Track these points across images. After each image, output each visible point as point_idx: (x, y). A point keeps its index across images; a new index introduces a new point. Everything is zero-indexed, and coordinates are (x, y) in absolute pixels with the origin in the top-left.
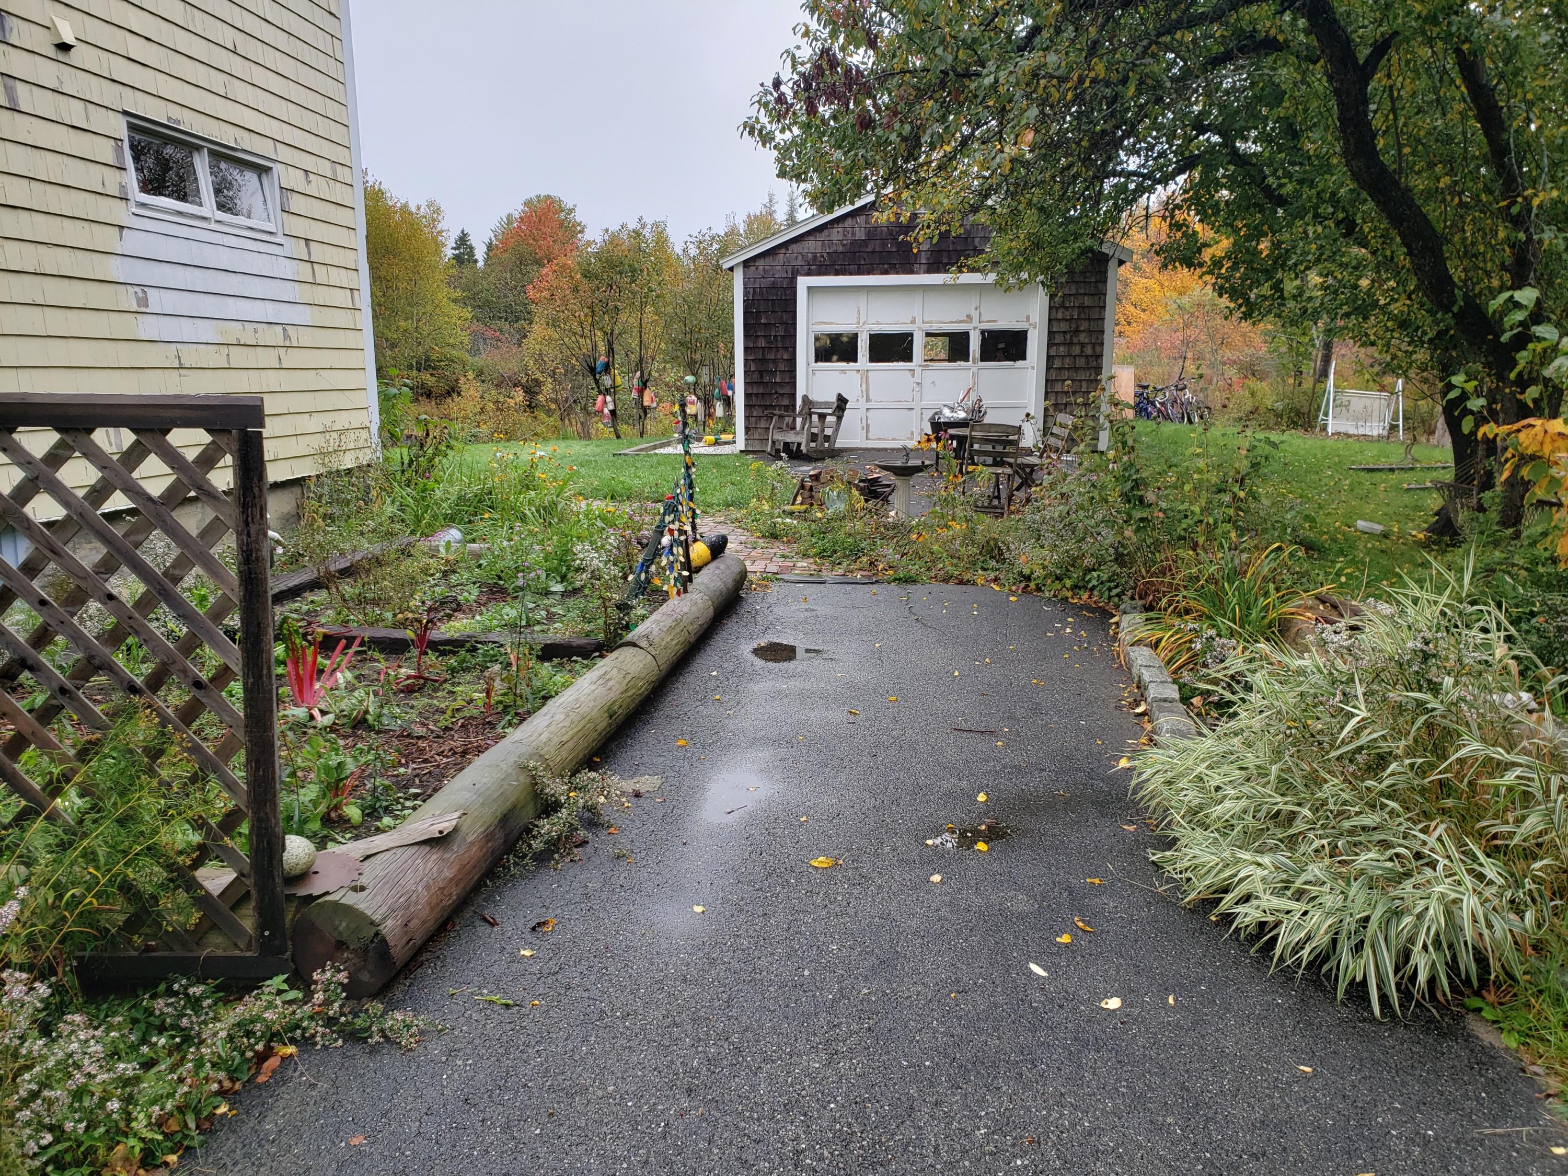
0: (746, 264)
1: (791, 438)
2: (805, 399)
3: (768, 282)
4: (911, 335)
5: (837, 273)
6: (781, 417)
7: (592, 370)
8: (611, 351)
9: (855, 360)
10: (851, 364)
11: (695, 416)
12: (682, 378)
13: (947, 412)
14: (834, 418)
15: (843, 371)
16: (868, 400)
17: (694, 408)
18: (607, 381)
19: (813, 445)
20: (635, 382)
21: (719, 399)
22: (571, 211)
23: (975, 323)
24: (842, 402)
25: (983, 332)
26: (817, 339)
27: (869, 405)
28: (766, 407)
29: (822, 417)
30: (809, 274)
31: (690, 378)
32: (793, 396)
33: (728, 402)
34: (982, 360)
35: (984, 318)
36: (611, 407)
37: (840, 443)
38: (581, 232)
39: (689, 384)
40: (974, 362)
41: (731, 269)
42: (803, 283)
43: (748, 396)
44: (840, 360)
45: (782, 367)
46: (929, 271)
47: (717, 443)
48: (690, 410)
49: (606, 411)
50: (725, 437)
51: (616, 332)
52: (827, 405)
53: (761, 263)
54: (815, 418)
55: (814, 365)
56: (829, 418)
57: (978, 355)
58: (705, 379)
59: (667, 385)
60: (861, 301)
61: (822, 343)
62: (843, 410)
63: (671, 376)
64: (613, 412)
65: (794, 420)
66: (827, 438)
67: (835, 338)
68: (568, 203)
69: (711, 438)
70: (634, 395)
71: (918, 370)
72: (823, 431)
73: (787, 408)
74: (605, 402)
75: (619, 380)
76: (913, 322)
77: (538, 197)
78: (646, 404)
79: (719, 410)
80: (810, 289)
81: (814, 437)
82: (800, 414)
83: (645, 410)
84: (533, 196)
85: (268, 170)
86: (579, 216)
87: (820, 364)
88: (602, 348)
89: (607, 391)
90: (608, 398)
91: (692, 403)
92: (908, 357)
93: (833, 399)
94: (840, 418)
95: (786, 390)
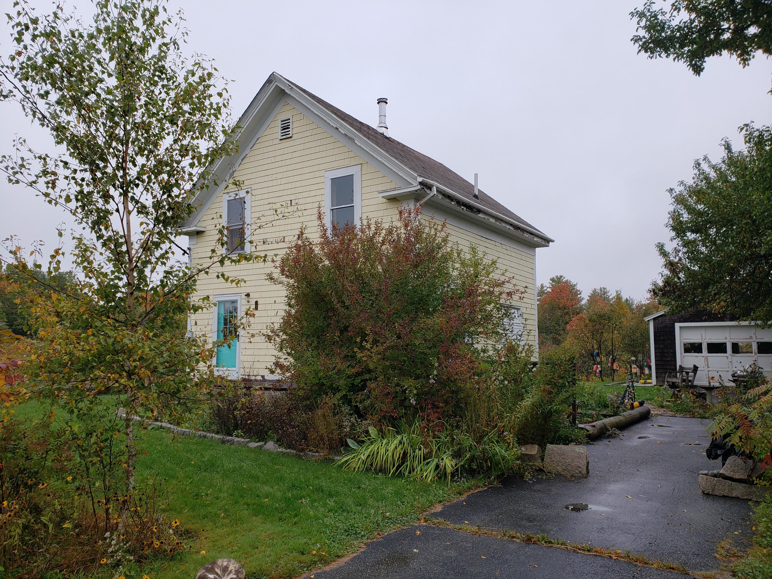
0: (654, 319)
1: (674, 380)
2: (681, 366)
3: (664, 324)
4: (726, 344)
5: (691, 322)
6: (670, 373)
7: (592, 355)
8: (600, 347)
9: (702, 352)
10: (700, 354)
11: (636, 374)
12: (630, 358)
13: (739, 372)
14: (693, 374)
15: (697, 357)
16: (708, 367)
17: (635, 370)
18: (598, 359)
19: (684, 383)
20: (610, 360)
21: (646, 367)
22: (575, 285)
23: (754, 339)
24: (696, 369)
25: (758, 343)
26: (685, 345)
27: (709, 369)
28: (664, 369)
29: (687, 373)
30: (680, 322)
31: (633, 358)
32: (675, 365)
33: (650, 368)
34: (759, 353)
35: (757, 337)
36: (600, 369)
37: (696, 383)
38: (580, 294)
39: (633, 361)
40: (755, 354)
41: (649, 321)
42: (677, 325)
43: (656, 365)
44: (695, 352)
45: (670, 355)
46: (731, 320)
47: (645, 383)
48: (634, 371)
49: (598, 371)
50: (648, 381)
51: (602, 341)
52: (690, 369)
53: (660, 319)
54: (684, 373)
55: (684, 354)
56: (690, 374)
57: (756, 351)
58: (640, 358)
59: (623, 361)
60: (703, 332)
61: (687, 346)
62: (697, 371)
63: (625, 357)
64: (600, 371)
65: (676, 374)
66: (690, 381)
67: (693, 345)
68: (573, 282)
69: (643, 381)
70: (609, 365)
71: (730, 357)
72: (688, 378)
73: (673, 370)
74: (597, 368)
75: (603, 359)
76: (726, 339)
77: (557, 277)
78: (614, 368)
79: (647, 371)
80: (680, 327)
81: (684, 381)
82: (678, 372)
83: (614, 371)
84: (554, 277)
85: (519, 309)
86: (578, 287)
87: (687, 354)
88: (596, 346)
89: (598, 363)
90: (599, 366)
91: (635, 368)
92: (726, 352)
93: (692, 367)
94: (695, 374)
95: (673, 363)
